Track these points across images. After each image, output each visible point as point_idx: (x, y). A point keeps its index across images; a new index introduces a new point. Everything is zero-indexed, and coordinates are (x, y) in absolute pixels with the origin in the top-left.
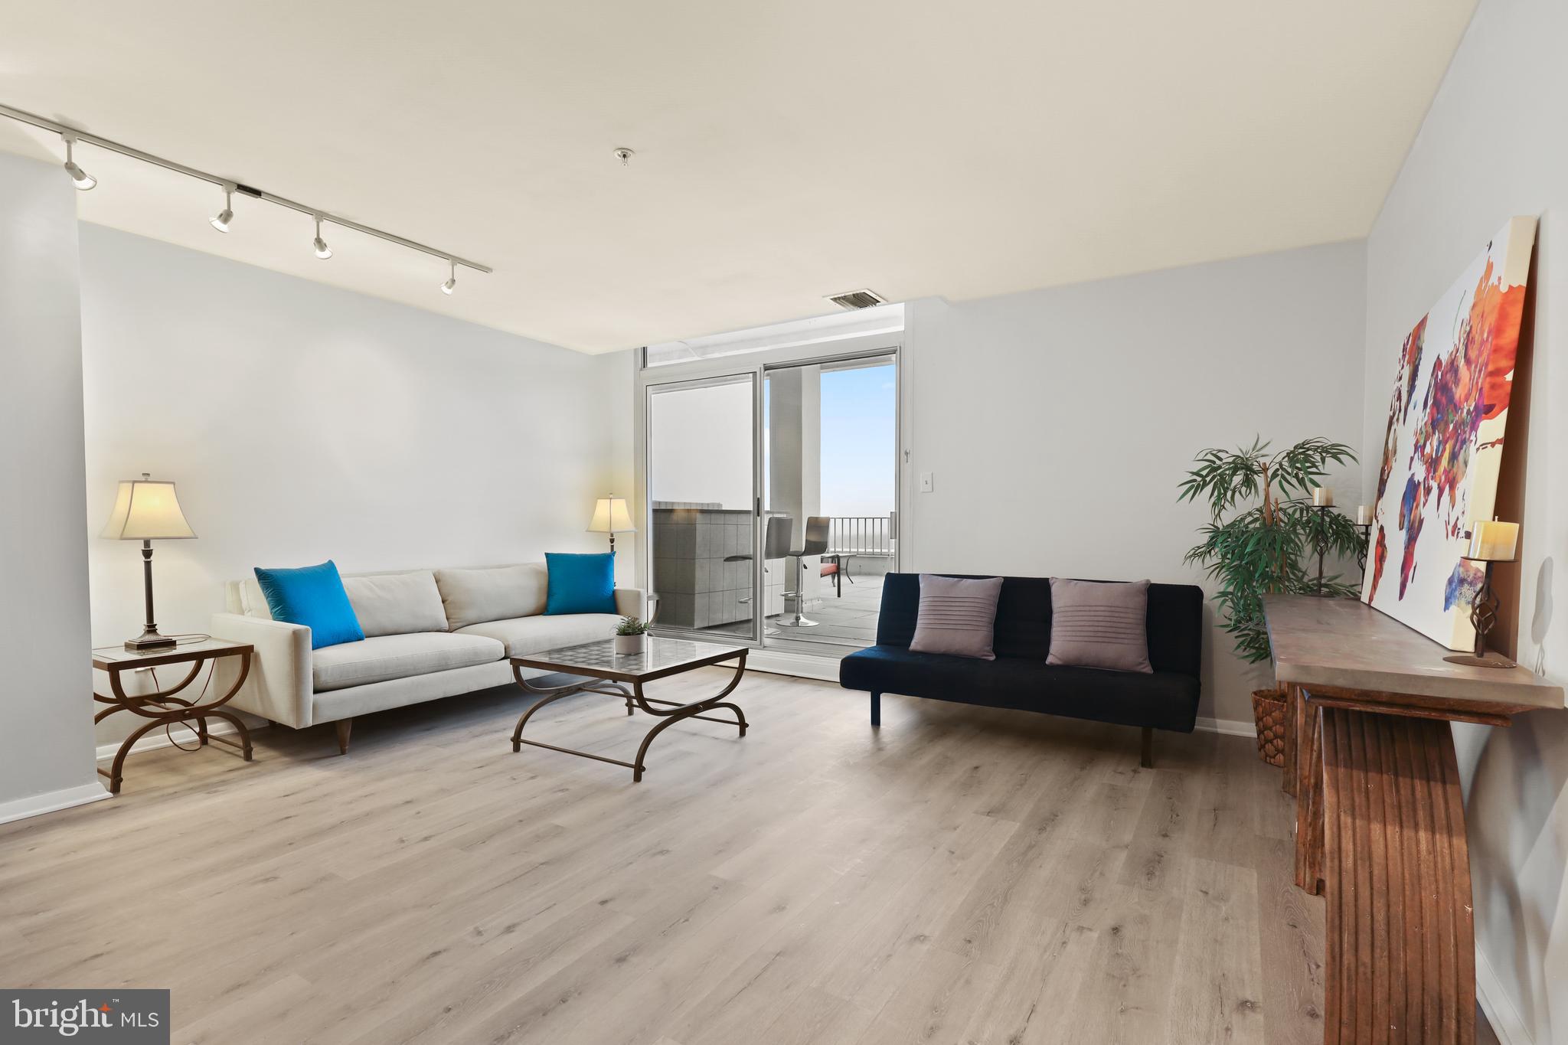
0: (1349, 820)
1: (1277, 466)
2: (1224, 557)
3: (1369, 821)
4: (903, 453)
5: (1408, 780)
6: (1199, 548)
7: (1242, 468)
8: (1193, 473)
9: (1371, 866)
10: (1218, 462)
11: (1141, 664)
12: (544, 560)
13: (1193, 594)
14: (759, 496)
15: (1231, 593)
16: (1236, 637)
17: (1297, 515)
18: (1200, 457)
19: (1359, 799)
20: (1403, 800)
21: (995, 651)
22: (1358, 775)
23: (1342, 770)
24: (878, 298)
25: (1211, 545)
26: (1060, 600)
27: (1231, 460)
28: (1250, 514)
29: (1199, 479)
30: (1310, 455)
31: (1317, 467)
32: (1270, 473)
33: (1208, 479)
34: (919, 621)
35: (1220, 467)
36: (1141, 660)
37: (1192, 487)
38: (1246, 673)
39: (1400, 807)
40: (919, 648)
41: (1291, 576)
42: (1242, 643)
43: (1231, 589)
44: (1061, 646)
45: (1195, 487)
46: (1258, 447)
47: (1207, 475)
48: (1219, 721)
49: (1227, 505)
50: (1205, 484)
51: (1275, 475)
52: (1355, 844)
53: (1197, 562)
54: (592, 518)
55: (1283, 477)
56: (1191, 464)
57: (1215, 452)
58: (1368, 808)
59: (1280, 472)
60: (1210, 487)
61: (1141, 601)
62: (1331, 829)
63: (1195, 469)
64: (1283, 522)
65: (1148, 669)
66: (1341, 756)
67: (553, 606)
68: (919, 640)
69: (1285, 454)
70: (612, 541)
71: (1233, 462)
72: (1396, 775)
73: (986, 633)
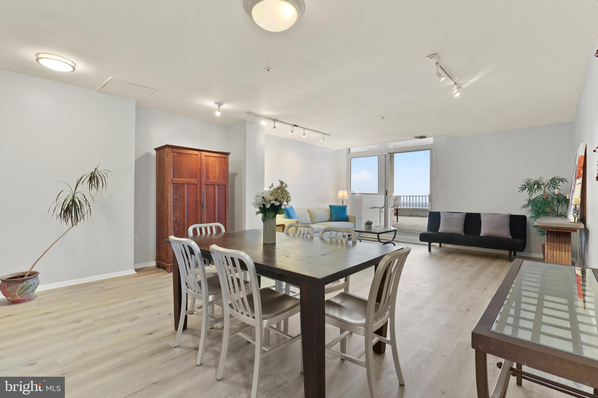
0: (550, 251)
1: (547, 183)
2: (532, 207)
3: (554, 251)
4: (433, 178)
5: (561, 244)
6: (525, 205)
7: (537, 184)
8: (522, 185)
9: (553, 258)
10: (530, 182)
11: (508, 236)
12: (329, 207)
13: (524, 218)
14: (387, 190)
15: (534, 216)
16: (537, 229)
17: (553, 196)
18: (525, 181)
19: (552, 247)
20: (560, 247)
21: (464, 232)
22: (552, 244)
23: (549, 243)
24: (426, 136)
25: (528, 204)
26: (483, 219)
27: (534, 181)
28: (539, 196)
29: (524, 187)
30: (555, 181)
31: (557, 184)
32: (545, 185)
33: (527, 187)
34: (441, 224)
35: (530, 184)
36: (508, 235)
37: (522, 189)
38: (541, 240)
39: (559, 248)
40: (441, 232)
41: (553, 213)
42: (538, 231)
43: (534, 215)
44: (484, 231)
45: (523, 188)
46: (541, 179)
47: (526, 186)
48: (533, 254)
49: (533, 193)
50: (526, 188)
51: (546, 186)
52: (551, 255)
53: (525, 209)
54: (337, 196)
55: (549, 186)
56: (522, 182)
57: (528, 180)
58: (554, 249)
59: (548, 185)
60: (527, 189)
61: (508, 219)
62: (546, 252)
63: (524, 183)
64: (550, 198)
65: (510, 237)
66: (549, 240)
67: (332, 219)
68: (441, 230)
69: (549, 180)
70: (343, 202)
71: (534, 182)
72: (559, 243)
73: (462, 227)
